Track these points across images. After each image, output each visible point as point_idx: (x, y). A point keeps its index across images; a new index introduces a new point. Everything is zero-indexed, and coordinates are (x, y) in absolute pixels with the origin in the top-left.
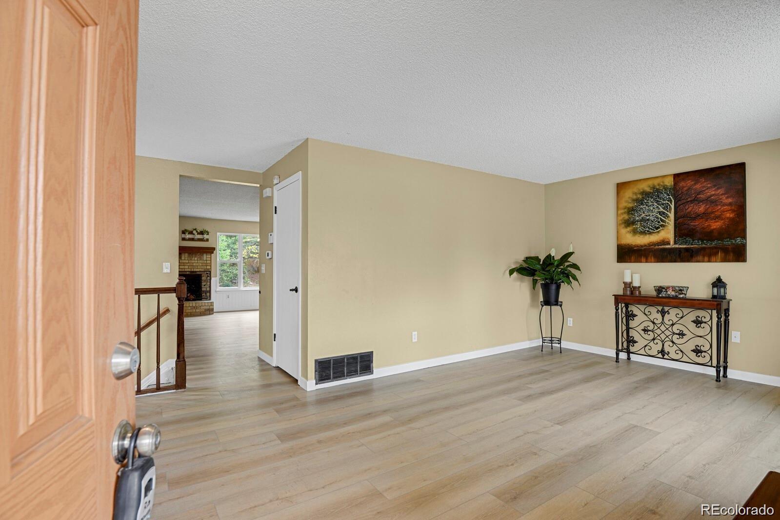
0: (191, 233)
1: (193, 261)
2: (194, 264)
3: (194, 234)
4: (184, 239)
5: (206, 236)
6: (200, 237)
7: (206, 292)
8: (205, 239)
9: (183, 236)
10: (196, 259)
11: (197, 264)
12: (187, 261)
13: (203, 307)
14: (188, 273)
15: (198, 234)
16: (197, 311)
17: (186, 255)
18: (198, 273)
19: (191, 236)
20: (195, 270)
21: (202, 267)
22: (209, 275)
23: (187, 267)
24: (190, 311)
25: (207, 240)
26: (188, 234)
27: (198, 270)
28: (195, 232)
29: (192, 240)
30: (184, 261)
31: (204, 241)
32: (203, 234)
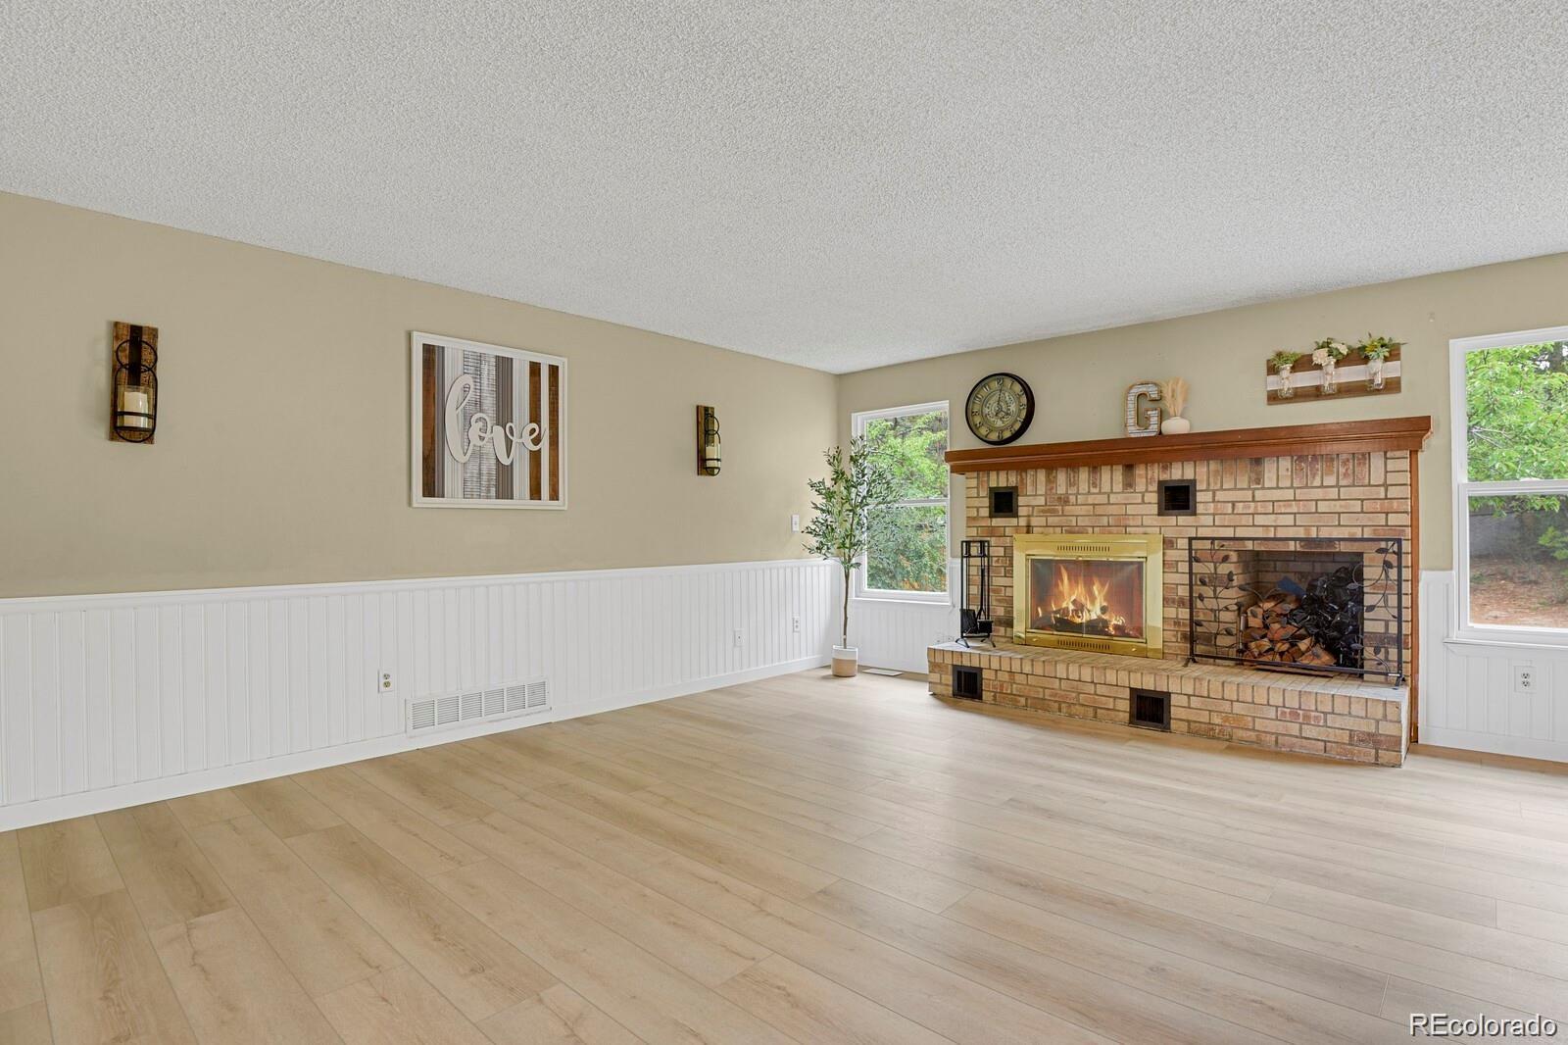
0: (1303, 363)
1: (1318, 494)
2: (1323, 507)
3: (1319, 367)
4: (1274, 398)
5: (1379, 370)
6: (1353, 374)
7: (1381, 642)
8: (1378, 380)
9: (1273, 383)
10: (1330, 480)
11: (1337, 506)
12: (1289, 494)
13: (1338, 722)
14: (1291, 546)
15: (1341, 361)
16: (1308, 732)
17: (1285, 463)
18: (1343, 547)
19: (1306, 379)
20: (1325, 533)
21: (1364, 519)
22: (1392, 559)
23: (1289, 520)
24: (1273, 727)
25: (1392, 386)
26: (1294, 369)
27: (1344, 533)
28: (1321, 356)
29: (1317, 393)
30: (1276, 495)
31: (1377, 392)
32: (1366, 360)
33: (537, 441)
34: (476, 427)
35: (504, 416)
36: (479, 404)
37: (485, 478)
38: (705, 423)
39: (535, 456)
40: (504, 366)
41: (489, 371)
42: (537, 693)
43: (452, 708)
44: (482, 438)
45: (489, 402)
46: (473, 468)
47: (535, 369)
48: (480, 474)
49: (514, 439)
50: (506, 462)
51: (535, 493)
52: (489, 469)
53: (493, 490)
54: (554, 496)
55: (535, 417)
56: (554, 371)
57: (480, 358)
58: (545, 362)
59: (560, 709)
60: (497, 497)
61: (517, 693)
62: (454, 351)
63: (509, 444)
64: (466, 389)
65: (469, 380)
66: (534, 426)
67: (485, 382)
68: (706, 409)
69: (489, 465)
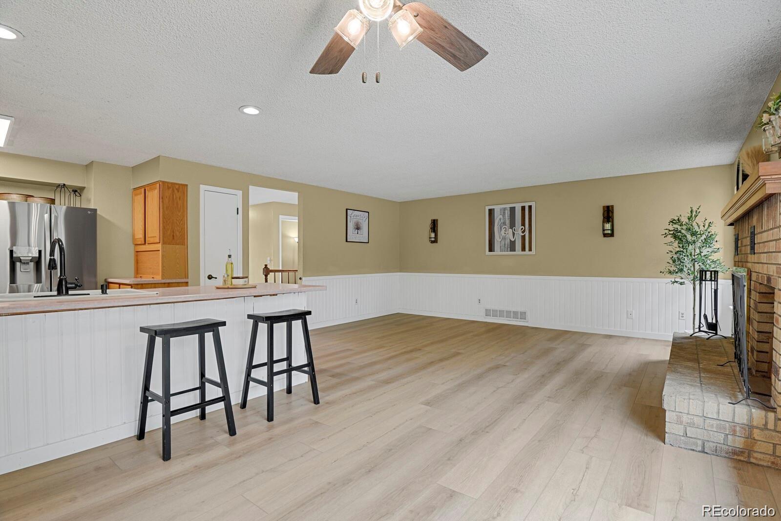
33: (523, 232)
34: (503, 230)
35: (512, 225)
36: (504, 223)
37: (506, 245)
38: (608, 214)
39: (523, 237)
40: (513, 210)
41: (507, 213)
42: (523, 316)
43: (495, 313)
44: (505, 233)
45: (508, 222)
46: (503, 243)
47: (523, 208)
48: (505, 244)
49: (515, 232)
50: (513, 240)
51: (523, 249)
52: (508, 243)
53: (509, 249)
54: (530, 250)
55: (523, 224)
56: (530, 207)
57: (505, 209)
58: (527, 205)
59: (530, 322)
60: (510, 251)
61: (515, 313)
62: (497, 209)
63: (514, 234)
64: (500, 219)
65: (501, 217)
66: (523, 227)
67: (506, 216)
68: (608, 207)
69: (508, 242)
